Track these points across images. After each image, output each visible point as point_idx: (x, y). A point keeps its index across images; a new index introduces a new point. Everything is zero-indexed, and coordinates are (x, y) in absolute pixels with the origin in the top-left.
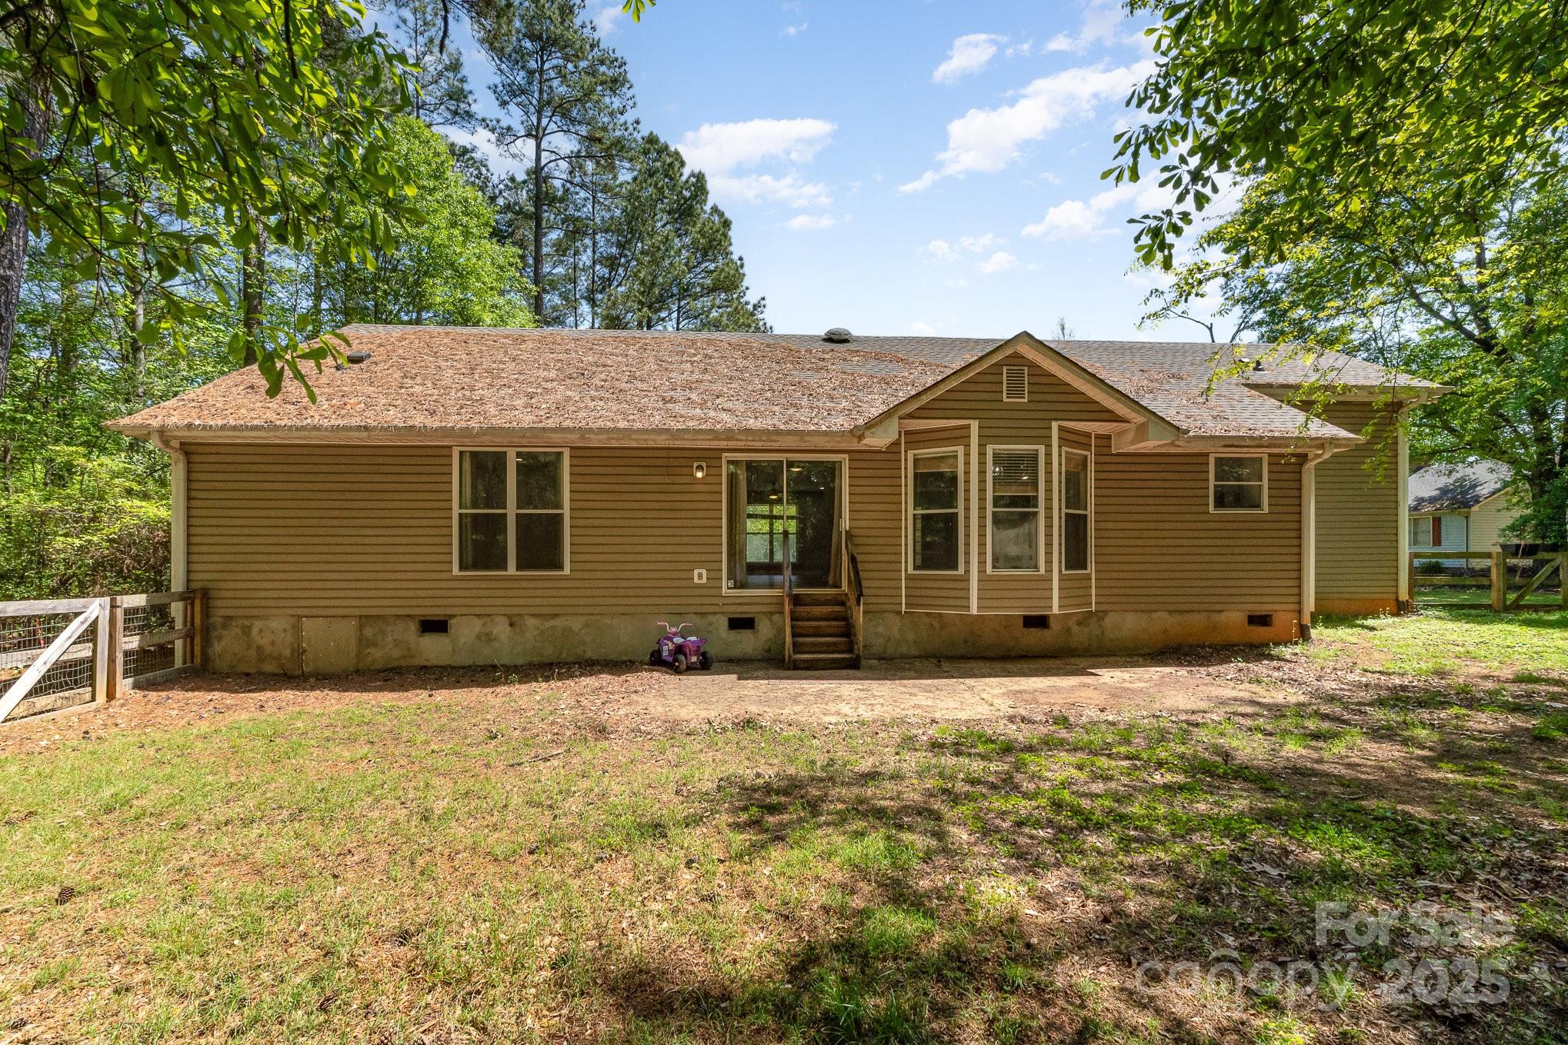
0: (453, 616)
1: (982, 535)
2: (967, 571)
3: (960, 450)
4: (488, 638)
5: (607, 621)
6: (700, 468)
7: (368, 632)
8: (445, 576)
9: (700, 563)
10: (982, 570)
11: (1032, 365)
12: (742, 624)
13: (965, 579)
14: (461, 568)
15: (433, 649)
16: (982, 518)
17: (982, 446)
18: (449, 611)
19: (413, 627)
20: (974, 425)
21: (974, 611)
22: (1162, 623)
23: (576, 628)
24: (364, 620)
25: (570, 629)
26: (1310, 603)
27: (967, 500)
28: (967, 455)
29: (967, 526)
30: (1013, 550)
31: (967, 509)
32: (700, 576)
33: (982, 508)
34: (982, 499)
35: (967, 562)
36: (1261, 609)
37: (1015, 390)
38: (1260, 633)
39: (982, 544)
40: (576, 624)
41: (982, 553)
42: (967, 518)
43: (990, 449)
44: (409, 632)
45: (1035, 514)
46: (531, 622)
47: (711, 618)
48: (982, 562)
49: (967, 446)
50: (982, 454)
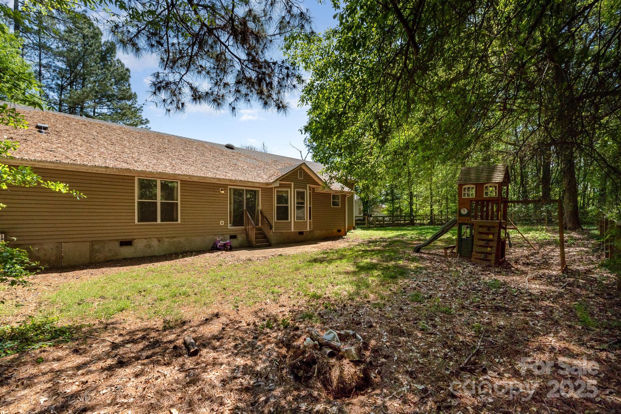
0: (135, 239)
1: (294, 212)
2: (291, 221)
3: (289, 190)
4: (150, 246)
5: (192, 238)
6: (222, 190)
7: (96, 247)
8: (132, 224)
9: (222, 219)
10: (294, 220)
11: (304, 170)
12: (233, 237)
13: (291, 222)
14: (138, 221)
15: (126, 251)
16: (294, 207)
17: (294, 189)
18: (134, 237)
19: (117, 244)
20: (293, 184)
21: (293, 230)
22: (324, 232)
23: (182, 241)
24: (92, 243)
25: (180, 242)
26: (347, 228)
27: (291, 202)
28: (291, 191)
29: (291, 209)
30: (300, 215)
31: (291, 205)
32: (222, 223)
33: (294, 205)
34: (294, 202)
35: (291, 218)
36: (339, 228)
37: (301, 176)
38: (339, 234)
39: (294, 214)
40: (182, 240)
41: (294, 216)
42: (291, 207)
43: (296, 190)
44: (116, 246)
45: (304, 207)
46: (167, 240)
47: (225, 236)
48: (294, 218)
49: (291, 189)
50: (294, 191)
